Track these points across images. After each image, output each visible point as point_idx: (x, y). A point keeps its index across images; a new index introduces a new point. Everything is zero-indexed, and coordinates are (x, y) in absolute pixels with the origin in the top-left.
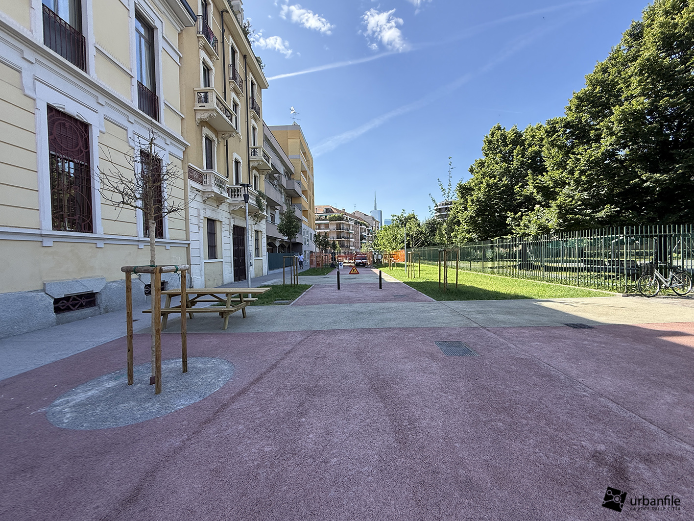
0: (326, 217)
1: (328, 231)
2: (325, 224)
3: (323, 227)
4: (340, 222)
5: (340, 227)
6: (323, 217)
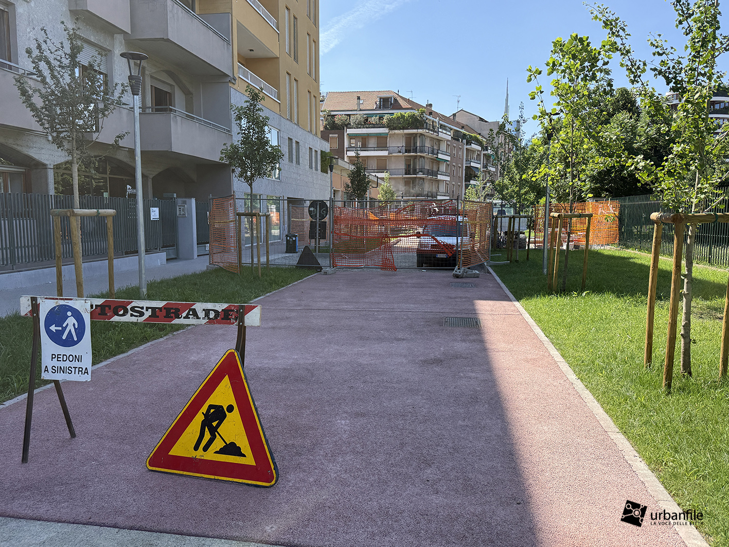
0: (381, 118)
1: (385, 153)
2: (379, 136)
3: (372, 143)
4: (415, 131)
5: (415, 143)
6: (373, 120)
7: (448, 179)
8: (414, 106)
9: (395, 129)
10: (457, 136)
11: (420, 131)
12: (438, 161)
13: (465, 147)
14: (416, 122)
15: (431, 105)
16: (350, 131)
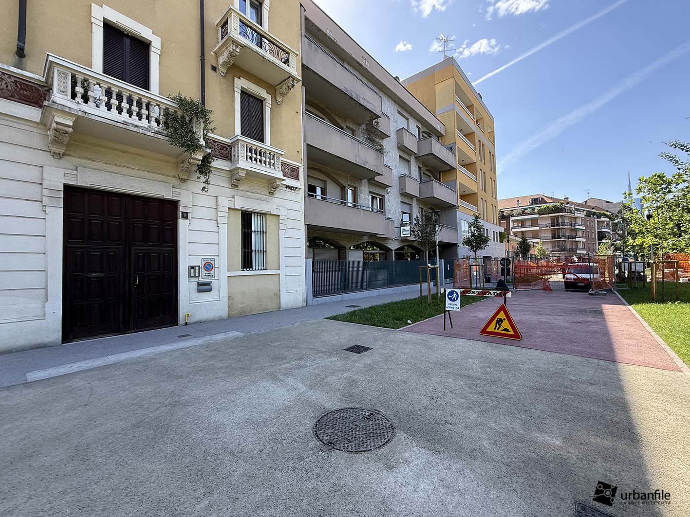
0: (533, 209)
3: (528, 223)
4: (557, 214)
5: (558, 221)
6: (528, 211)
7: (585, 240)
8: (555, 200)
9: (543, 214)
10: (589, 214)
11: (561, 214)
12: (576, 230)
13: (596, 220)
14: (557, 209)
15: (567, 198)
16: (513, 218)
